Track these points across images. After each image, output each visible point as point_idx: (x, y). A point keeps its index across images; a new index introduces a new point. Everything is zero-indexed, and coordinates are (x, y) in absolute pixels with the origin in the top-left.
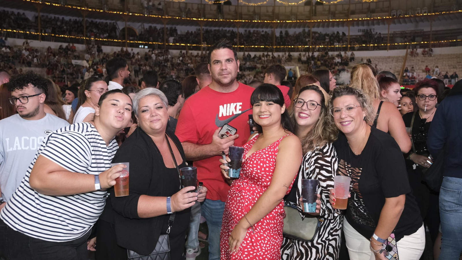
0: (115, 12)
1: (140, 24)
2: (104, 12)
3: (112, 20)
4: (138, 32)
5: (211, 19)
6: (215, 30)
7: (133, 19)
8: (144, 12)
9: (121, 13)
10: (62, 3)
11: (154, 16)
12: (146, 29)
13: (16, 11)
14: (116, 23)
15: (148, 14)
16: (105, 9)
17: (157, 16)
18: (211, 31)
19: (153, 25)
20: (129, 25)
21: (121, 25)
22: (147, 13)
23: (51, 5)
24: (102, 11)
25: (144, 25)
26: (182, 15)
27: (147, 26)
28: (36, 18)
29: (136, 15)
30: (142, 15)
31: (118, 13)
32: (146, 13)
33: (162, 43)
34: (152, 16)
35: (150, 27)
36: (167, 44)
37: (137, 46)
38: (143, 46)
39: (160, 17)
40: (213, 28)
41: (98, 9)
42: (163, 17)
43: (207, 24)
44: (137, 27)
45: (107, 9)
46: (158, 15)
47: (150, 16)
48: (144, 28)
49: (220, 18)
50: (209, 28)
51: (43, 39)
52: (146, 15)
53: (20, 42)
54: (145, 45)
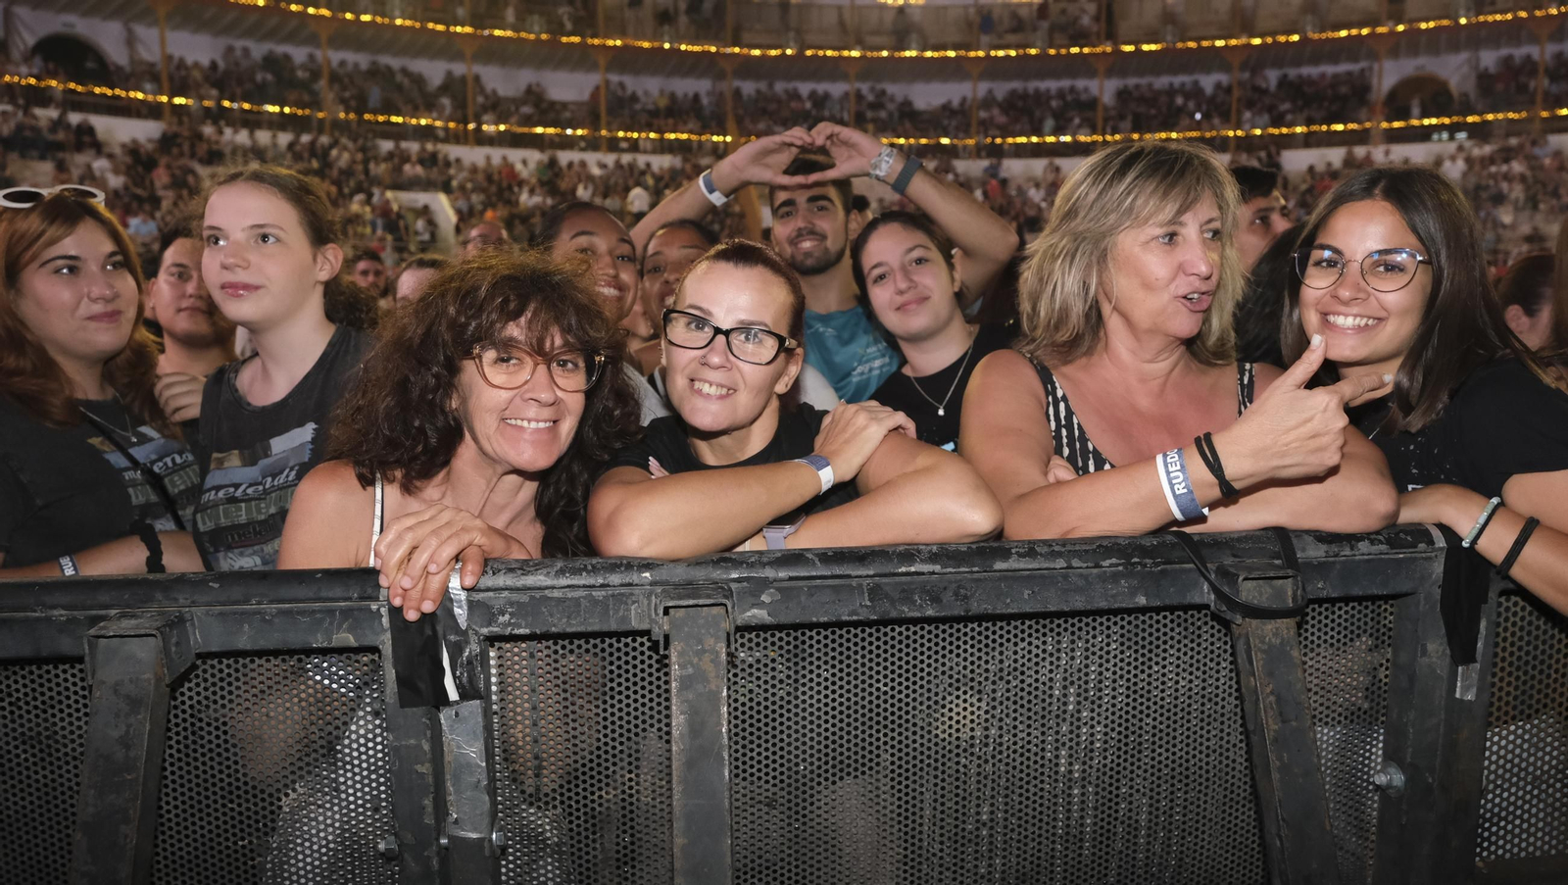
0: (1343, 33)
1: (1464, 56)
2: (1304, 40)
7: (1433, 43)
9: (1365, 31)
10: (1170, 38)
11: (1498, 17)
12: (1493, 69)
15: (1471, 15)
16: (1309, 28)
17: (1509, 16)
19: (1519, 52)
20: (1423, 67)
21: (1388, 75)
22: (1468, 10)
23: (1138, 51)
24: (1296, 38)
25: (1477, 58)
27: (1489, 59)
28: (1122, 95)
29: (1423, 26)
30: (1445, 22)
31: (1354, 32)
32: (1462, 12)
33: (1524, 114)
34: (1490, 18)
35: (1507, 61)
36: (1545, 114)
37: (1424, 135)
38: (1445, 135)
39: (1523, 14)
41: (1283, 33)
42: (1538, 13)
44: (1454, 70)
45: (1315, 26)
46: (1513, 10)
47: (1481, 18)
48: (1481, 69)
52: (1463, 21)
54: (1453, 129)
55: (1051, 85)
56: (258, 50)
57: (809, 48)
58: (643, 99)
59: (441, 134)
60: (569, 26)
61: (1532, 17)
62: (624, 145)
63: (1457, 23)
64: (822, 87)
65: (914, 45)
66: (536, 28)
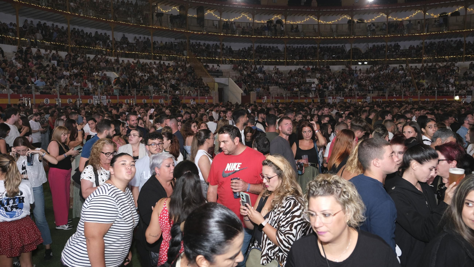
0: (343, 37)
1: (365, 44)
2: (334, 38)
3: (341, 44)
4: (363, 51)
5: (434, 32)
6: (439, 42)
7: (359, 41)
8: (368, 34)
9: (348, 37)
10: (302, 36)
11: (377, 36)
12: (371, 47)
13: (271, 45)
14: (345, 46)
15: (371, 35)
16: (335, 36)
17: (379, 36)
18: (435, 43)
19: (376, 44)
20: (355, 46)
21: (348, 47)
23: (294, 38)
24: (332, 38)
25: (368, 45)
26: (404, 33)
27: (371, 45)
28: (285, 48)
29: (361, 37)
30: (366, 37)
31: (345, 37)
32: (369, 35)
33: (383, 59)
34: (375, 36)
35: (374, 45)
40: (437, 41)
41: (329, 36)
43: (430, 37)
44: (363, 47)
45: (336, 35)
46: (381, 35)
47: (373, 36)
48: (368, 47)
49: (444, 30)
50: (433, 41)
51: (288, 64)
53: (271, 68)
55: (267, 45)
56: (36, 22)
57: (210, 32)
58: (157, 44)
59: (105, 53)
60: (142, 22)
61: (384, 37)
62: (158, 58)
63: (368, 37)
64: (207, 42)
65: (237, 33)
66: (133, 22)
